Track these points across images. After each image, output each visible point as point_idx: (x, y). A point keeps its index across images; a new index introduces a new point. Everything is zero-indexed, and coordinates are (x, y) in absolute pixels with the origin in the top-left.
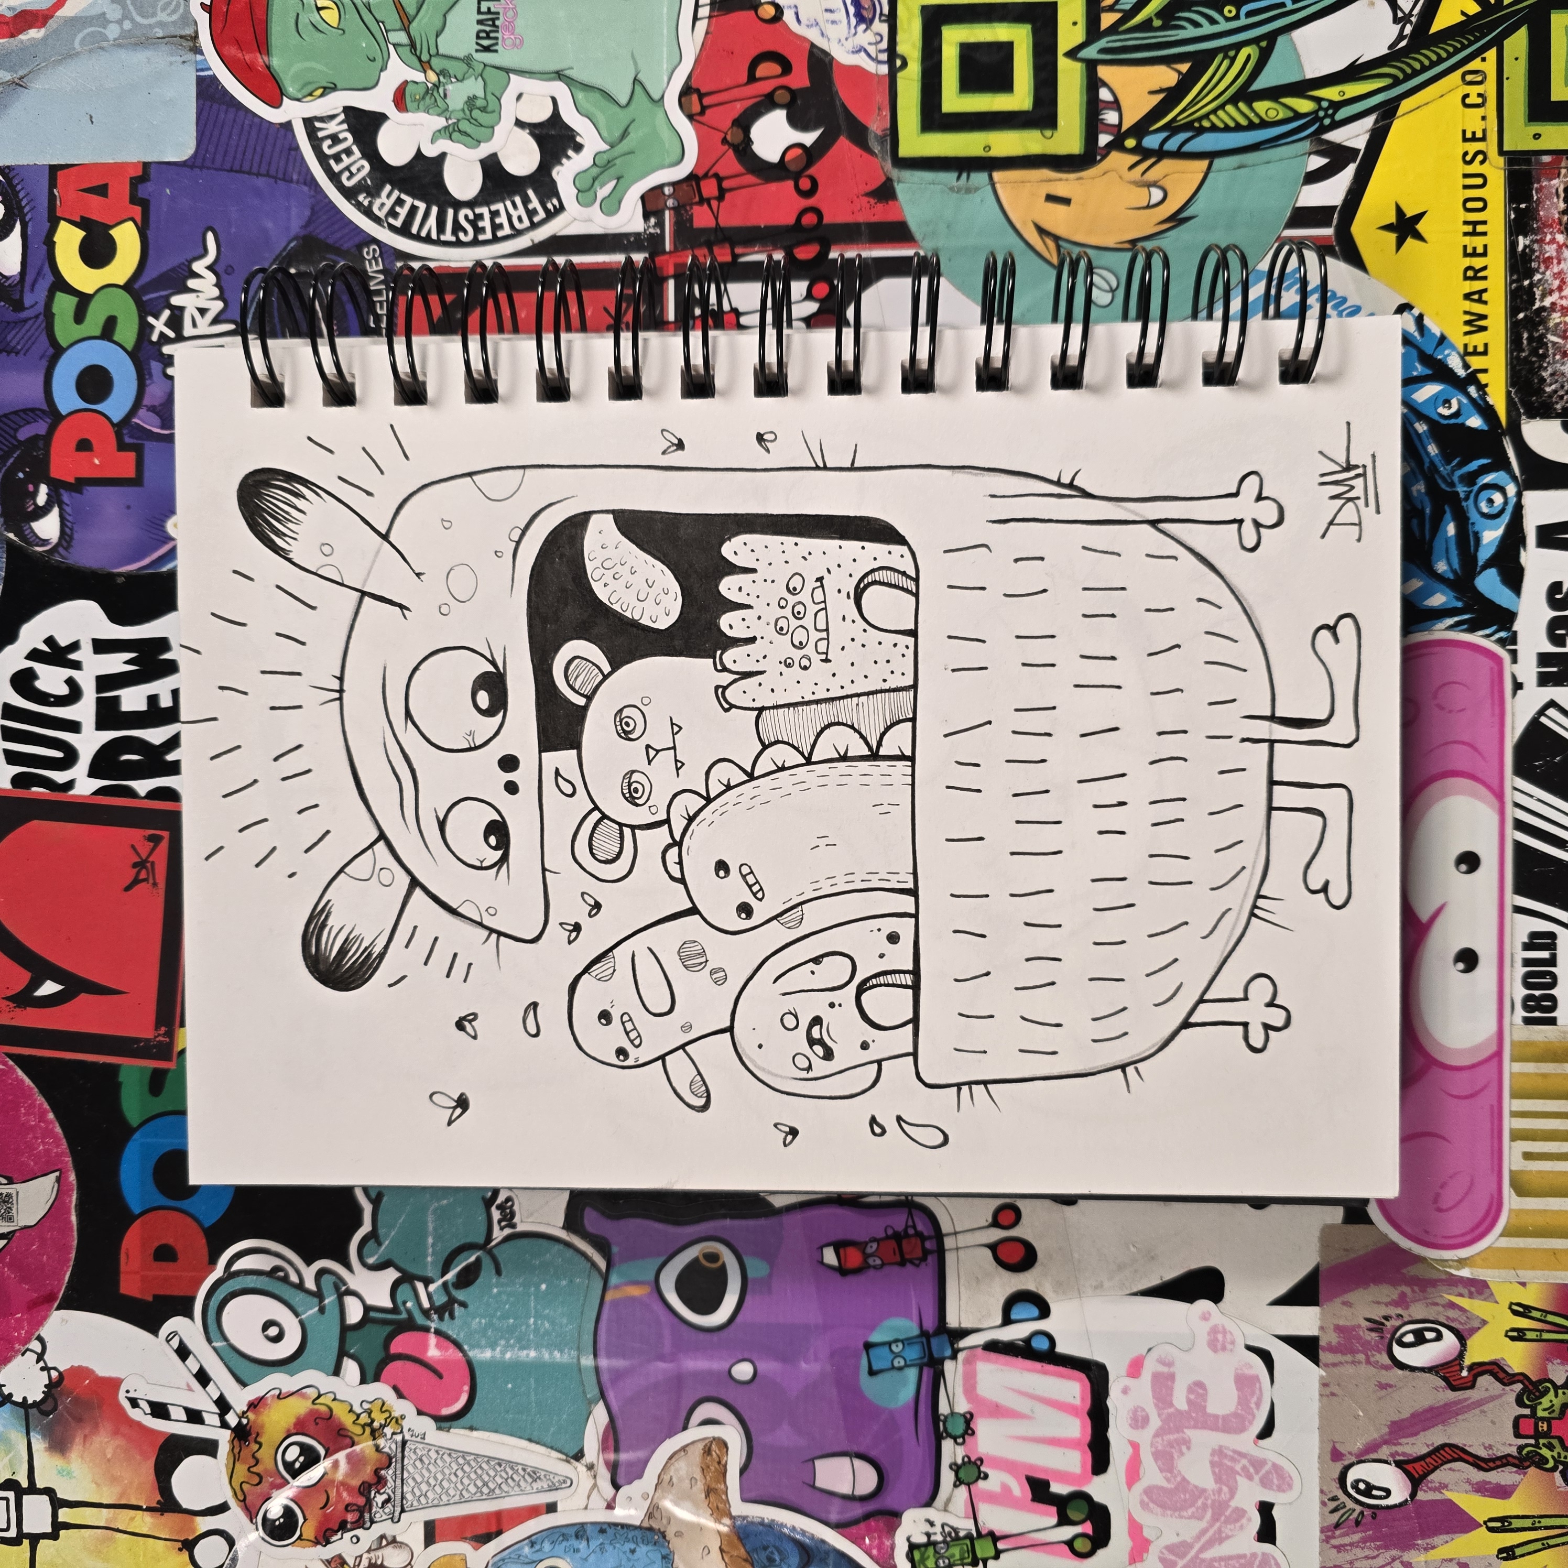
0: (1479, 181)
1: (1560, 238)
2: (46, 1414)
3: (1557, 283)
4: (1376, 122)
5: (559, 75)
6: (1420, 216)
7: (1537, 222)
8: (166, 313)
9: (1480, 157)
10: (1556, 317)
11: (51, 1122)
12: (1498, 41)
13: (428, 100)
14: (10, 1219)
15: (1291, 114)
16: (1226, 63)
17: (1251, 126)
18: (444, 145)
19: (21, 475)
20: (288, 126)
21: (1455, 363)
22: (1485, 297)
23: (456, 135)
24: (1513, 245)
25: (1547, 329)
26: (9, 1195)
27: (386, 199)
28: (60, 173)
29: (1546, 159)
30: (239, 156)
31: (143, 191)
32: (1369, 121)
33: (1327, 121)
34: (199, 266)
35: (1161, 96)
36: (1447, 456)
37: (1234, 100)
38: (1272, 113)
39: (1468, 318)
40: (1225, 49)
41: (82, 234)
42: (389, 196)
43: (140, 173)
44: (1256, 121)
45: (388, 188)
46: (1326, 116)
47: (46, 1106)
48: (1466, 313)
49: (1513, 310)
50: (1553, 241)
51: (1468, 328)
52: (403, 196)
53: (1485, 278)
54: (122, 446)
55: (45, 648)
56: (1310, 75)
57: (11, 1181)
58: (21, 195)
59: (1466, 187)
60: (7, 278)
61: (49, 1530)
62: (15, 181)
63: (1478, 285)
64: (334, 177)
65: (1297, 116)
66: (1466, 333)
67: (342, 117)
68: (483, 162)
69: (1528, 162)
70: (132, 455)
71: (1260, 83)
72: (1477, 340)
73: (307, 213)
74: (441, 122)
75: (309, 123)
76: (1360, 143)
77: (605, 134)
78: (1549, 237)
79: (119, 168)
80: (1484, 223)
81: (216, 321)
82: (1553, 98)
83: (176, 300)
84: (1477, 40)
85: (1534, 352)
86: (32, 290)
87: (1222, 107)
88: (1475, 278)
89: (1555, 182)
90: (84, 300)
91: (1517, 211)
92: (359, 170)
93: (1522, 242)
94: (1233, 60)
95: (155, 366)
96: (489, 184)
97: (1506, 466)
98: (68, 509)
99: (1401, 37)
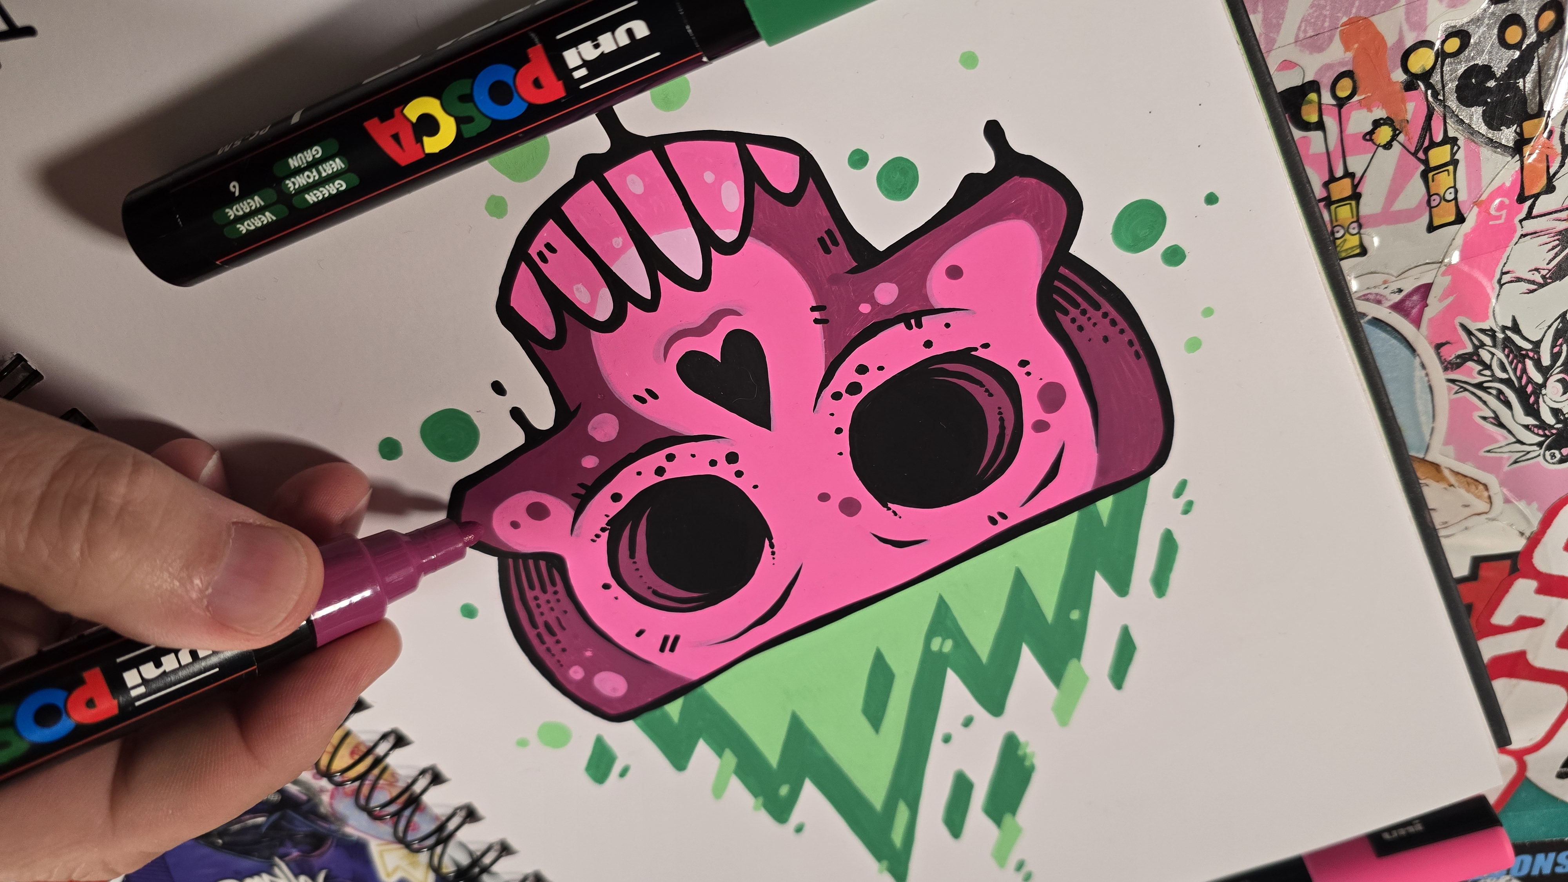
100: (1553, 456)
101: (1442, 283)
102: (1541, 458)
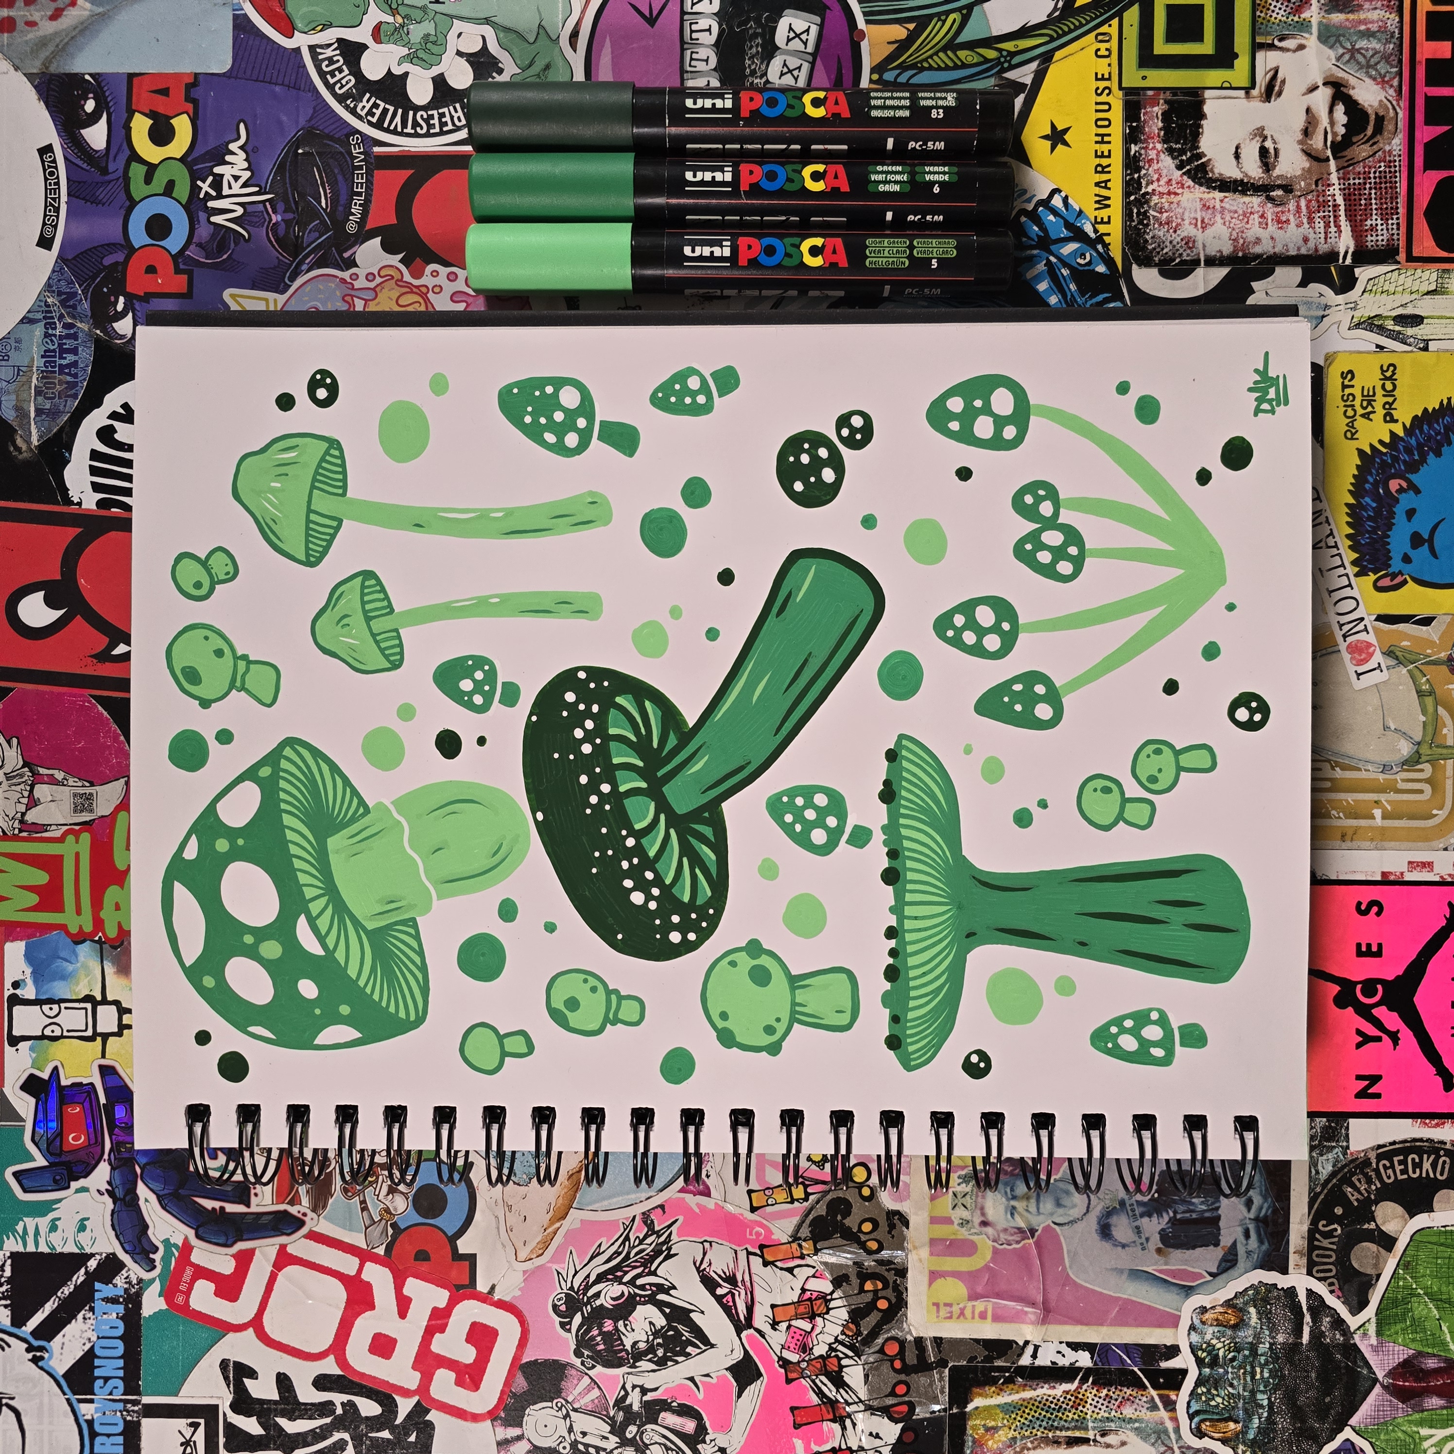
0: (1106, 107)
1: (1159, 146)
2: (115, 948)
3: (1156, 176)
4: (1039, 65)
5: (487, 21)
6: (1066, 130)
7: (1144, 135)
8: (210, 178)
9: (1107, 91)
10: (1155, 199)
11: (122, 742)
12: (1120, 14)
13: (396, 36)
14: (91, 811)
15: (982, 59)
16: (940, 23)
17: (956, 67)
18: (406, 67)
19: (105, 290)
20: (297, 50)
21: (1088, 229)
22: (1109, 184)
23: (414, 60)
24: (1127, 151)
25: (1150, 207)
26: (91, 794)
27: (366, 104)
28: (135, 80)
29: (1150, 93)
30: (263, 71)
31: (195, 93)
32: (1034, 65)
33: (1006, 65)
34: (233, 147)
35: (896, 45)
36: (1082, 291)
37: (944, 49)
38: (970, 59)
39: (1098, 198)
40: (939, 15)
41: (151, 122)
42: (368, 101)
43: (192, 80)
44: (959, 63)
45: (368, 95)
46: (1006, 61)
47: (119, 731)
48: (1096, 195)
49: (1127, 194)
50: (1154, 148)
51: (1097, 206)
52: (378, 102)
53: (1109, 172)
54: (178, 271)
55: (122, 411)
56: (995, 34)
57: (92, 784)
58: (107, 94)
59: (1097, 111)
60: (97, 152)
61: (116, 1030)
62: (103, 84)
63: (1105, 177)
64: (330, 87)
65: (986, 60)
66: (1096, 209)
67: (336, 45)
68: (434, 79)
69: (1139, 95)
70: (186, 276)
71: (961, 39)
72: (1104, 214)
73: (311, 111)
74: (405, 51)
75: (312, 48)
76: (1028, 80)
77: (519, 62)
78: (1151, 146)
79: (177, 76)
80: (1109, 135)
81: (245, 185)
82: (1155, 52)
83: (217, 170)
84: (1106, 12)
85: (1141, 222)
86: (115, 160)
87: (936, 54)
88: (1103, 172)
89: (1156, 109)
90: (152, 169)
91: (1130, 127)
92: (347, 83)
93: (1134, 148)
94: (944, 22)
95: (202, 216)
96: (438, 95)
97: (1121, 298)
98: (139, 314)
99: (1055, 9)
101: (709, 1203)
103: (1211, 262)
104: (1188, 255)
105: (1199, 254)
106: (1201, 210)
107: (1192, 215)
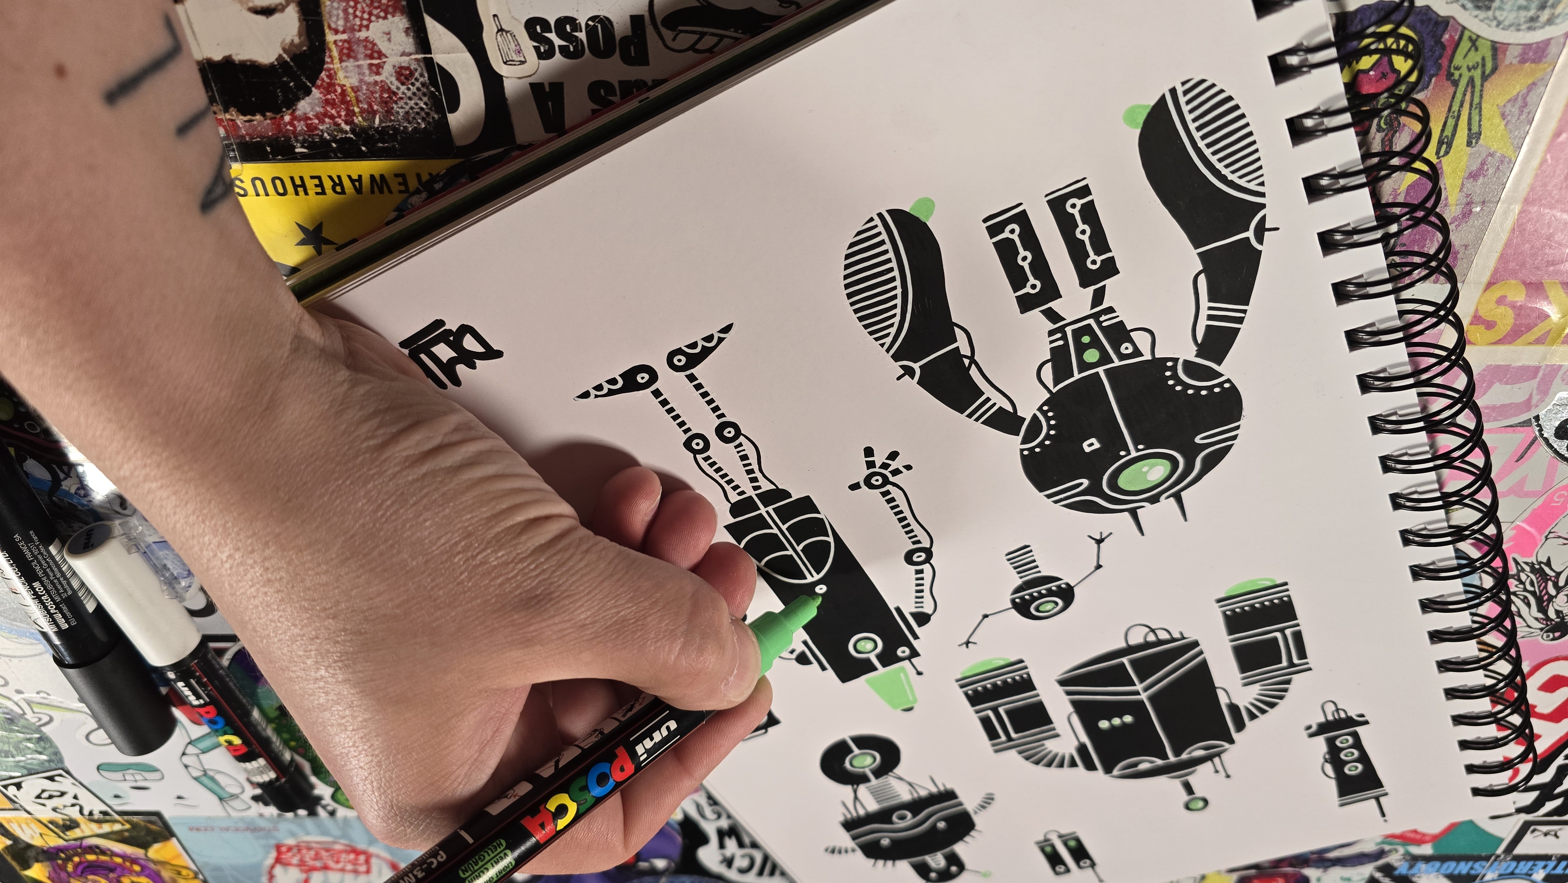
0: (258, 183)
1: (287, 118)
3: (327, 120)
6: (302, 228)
7: (278, 137)
10: (358, 120)
22: (355, 177)
24: (305, 156)
25: (370, 127)
48: (372, 192)
49: (361, 157)
50: (291, 124)
53: (339, 178)
59: (267, 194)
63: (347, 183)
66: (391, 193)
72: (394, 184)
78: (289, 128)
80: (292, 179)
85: (393, 138)
88: (341, 185)
93: (299, 149)
100: (1548, 636)
102: (1540, 638)
103: (423, 44)
104: (422, 75)
105: (416, 60)
106: (356, 59)
107: (367, 72)
